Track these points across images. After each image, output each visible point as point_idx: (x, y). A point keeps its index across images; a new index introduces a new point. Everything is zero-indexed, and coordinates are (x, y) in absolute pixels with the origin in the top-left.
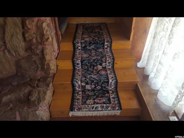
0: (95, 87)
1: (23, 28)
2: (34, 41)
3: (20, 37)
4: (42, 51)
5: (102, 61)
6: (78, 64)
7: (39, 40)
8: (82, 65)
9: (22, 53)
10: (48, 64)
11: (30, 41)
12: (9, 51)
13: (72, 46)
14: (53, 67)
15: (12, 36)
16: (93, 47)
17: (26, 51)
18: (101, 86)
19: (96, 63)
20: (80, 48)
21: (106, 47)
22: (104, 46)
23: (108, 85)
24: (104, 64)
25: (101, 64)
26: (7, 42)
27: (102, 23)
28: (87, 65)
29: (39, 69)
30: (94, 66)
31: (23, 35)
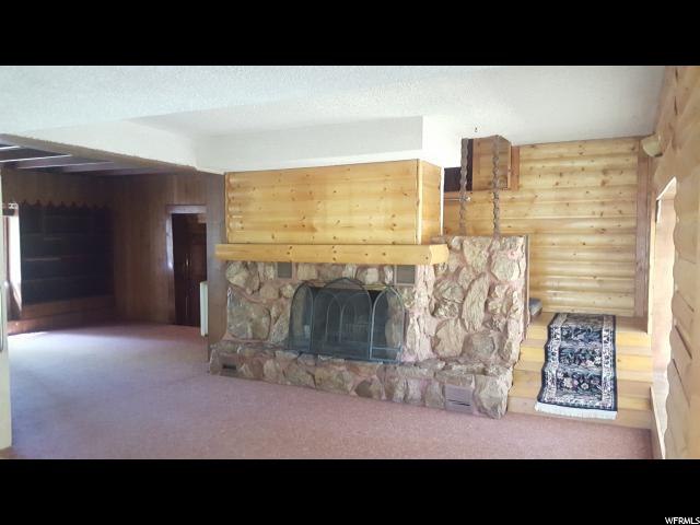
0: (580, 385)
1: (489, 295)
2: (498, 311)
3: (482, 305)
4: (506, 326)
5: (594, 352)
6: (553, 354)
7: (505, 311)
8: (560, 356)
9: (478, 325)
10: (510, 343)
11: (494, 311)
12: (463, 321)
13: (546, 332)
14: (515, 350)
15: (473, 303)
16: (581, 336)
17: (483, 324)
18: (590, 384)
19: (584, 355)
20: (559, 337)
21: (604, 339)
22: (601, 337)
23: (600, 384)
24: (597, 359)
25: (592, 359)
26: (465, 309)
27: (607, 316)
28: (568, 358)
29: (496, 351)
30: (581, 361)
31: (486, 303)
